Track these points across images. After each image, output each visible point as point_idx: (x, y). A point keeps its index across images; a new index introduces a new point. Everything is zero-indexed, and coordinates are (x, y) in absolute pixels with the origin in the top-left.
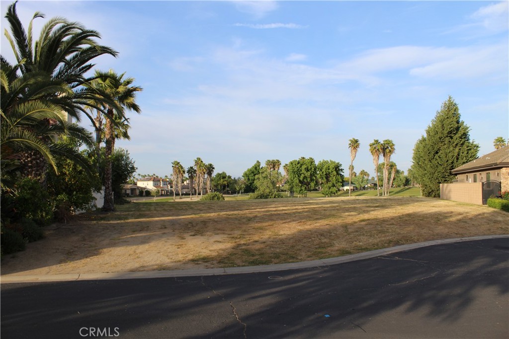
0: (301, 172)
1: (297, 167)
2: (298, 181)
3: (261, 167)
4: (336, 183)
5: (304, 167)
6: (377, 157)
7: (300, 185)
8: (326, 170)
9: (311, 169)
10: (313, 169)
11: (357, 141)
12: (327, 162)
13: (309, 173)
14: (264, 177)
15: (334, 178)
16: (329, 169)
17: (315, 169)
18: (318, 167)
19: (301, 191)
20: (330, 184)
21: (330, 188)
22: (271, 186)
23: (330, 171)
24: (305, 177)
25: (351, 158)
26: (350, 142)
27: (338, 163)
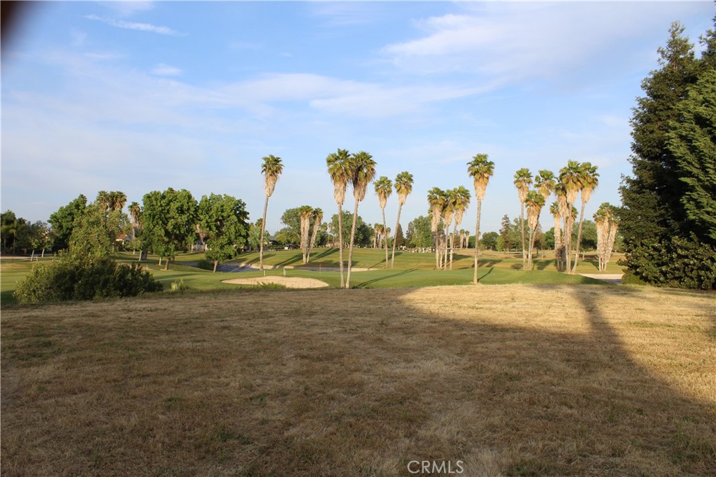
0: (168, 216)
1: (161, 206)
2: (162, 232)
3: (87, 205)
4: (236, 238)
5: (174, 206)
6: (343, 185)
7: (166, 239)
8: (217, 211)
9: (189, 209)
10: (192, 209)
11: (277, 161)
12: (218, 198)
13: (185, 218)
14: (93, 223)
15: (233, 230)
16: (222, 211)
17: (196, 211)
18: (201, 207)
19: (166, 251)
20: (224, 240)
21: (222, 247)
22: (106, 240)
23: (225, 214)
24: (177, 226)
25: (266, 192)
26: (264, 162)
27: (239, 201)
